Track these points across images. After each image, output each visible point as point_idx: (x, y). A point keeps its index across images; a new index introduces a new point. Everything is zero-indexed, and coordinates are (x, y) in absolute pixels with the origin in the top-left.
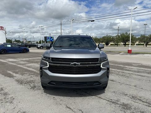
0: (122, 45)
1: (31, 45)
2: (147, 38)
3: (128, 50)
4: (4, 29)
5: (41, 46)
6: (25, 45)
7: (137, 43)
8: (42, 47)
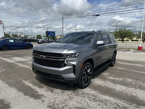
1: (31, 40)
3: (139, 47)
4: (2, 23)
5: (42, 41)
7: (135, 39)
8: (43, 43)
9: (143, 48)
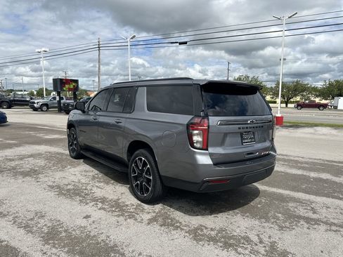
1: (14, 100)
5: (43, 105)
8: (45, 107)
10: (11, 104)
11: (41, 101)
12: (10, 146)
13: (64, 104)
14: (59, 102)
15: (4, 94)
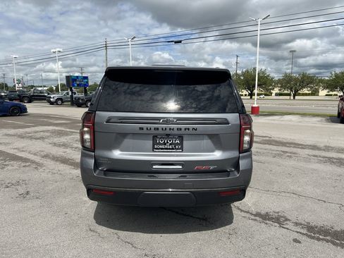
0: (246, 95)
1: (33, 96)
2: (296, 79)
3: (252, 107)
5: (58, 99)
6: (18, 95)
7: (276, 90)
8: (60, 102)
9: (260, 110)
10: (31, 99)
11: (56, 95)
12: (29, 127)
13: (75, 98)
14: (72, 96)
15: (25, 90)
